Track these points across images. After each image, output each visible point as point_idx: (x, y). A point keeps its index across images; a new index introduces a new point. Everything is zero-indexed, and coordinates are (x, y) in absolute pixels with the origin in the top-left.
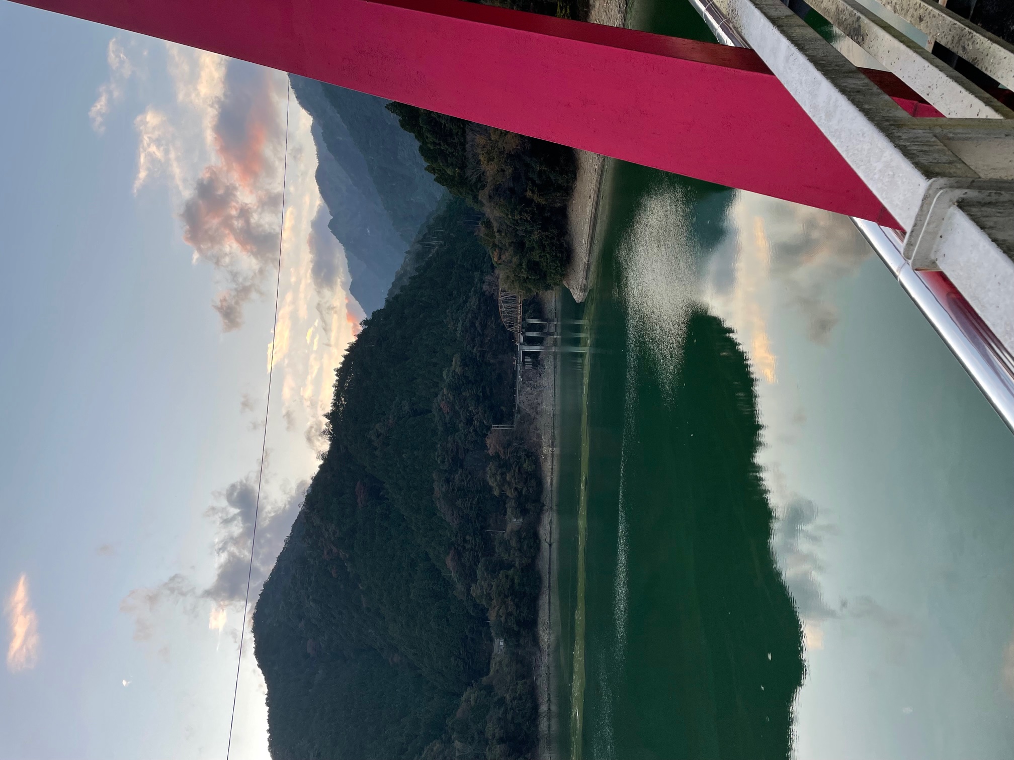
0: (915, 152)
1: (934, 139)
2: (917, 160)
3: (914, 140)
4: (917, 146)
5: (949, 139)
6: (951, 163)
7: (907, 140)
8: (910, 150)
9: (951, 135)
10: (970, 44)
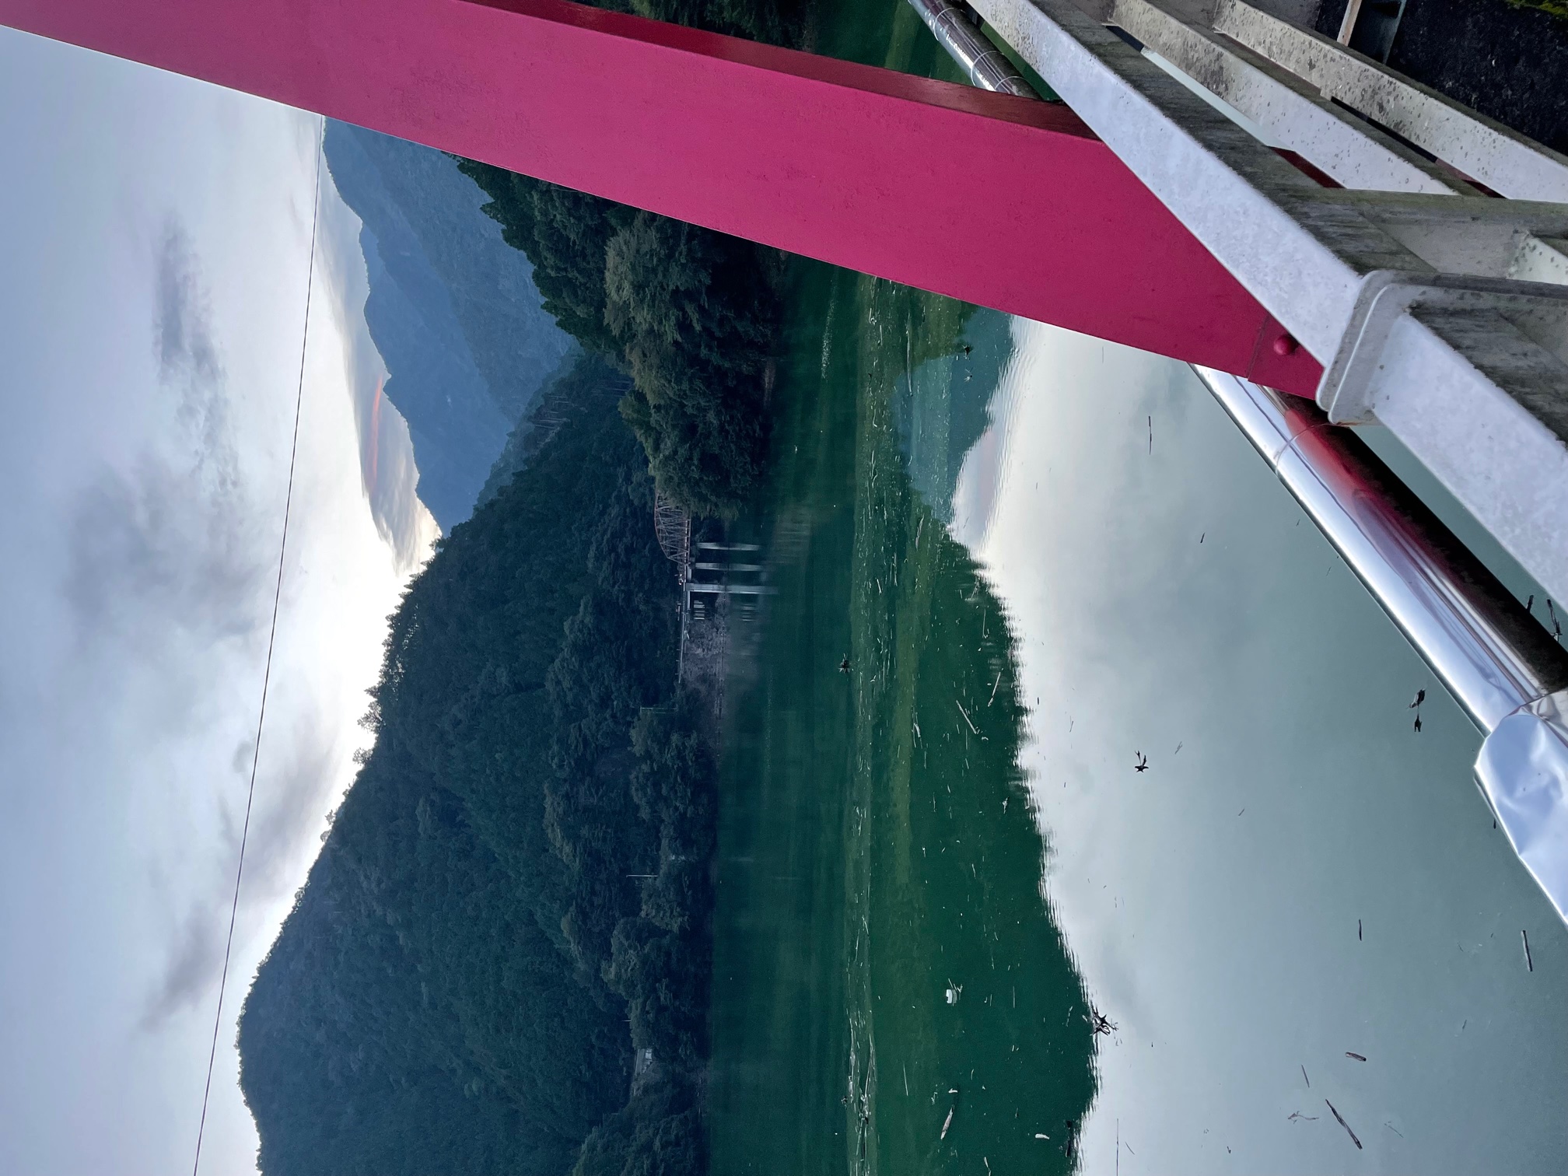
0: (1334, 235)
1: (1361, 219)
2: (1339, 247)
3: (1331, 218)
4: (1336, 228)
5: (1384, 221)
6: (1392, 253)
7: (1320, 218)
8: (1327, 233)
9: (1387, 216)
10: (1391, 99)
